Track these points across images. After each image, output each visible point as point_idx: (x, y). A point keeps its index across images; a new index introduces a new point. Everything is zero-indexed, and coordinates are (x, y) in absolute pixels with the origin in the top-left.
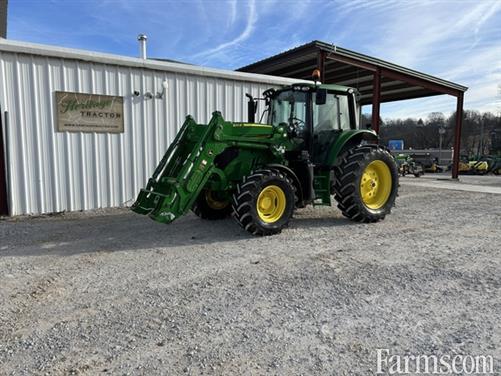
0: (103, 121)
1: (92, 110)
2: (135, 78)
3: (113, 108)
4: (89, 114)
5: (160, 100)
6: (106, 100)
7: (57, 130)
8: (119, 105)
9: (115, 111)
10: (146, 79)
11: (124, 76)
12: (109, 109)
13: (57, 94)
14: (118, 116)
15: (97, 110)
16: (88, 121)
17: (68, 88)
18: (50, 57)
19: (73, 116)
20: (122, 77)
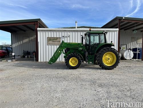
0: (56, 43)
1: (54, 41)
2: (63, 33)
3: (58, 40)
4: (53, 41)
5: (69, 38)
6: (57, 38)
7: (47, 45)
8: (60, 39)
9: (59, 40)
10: (66, 33)
11: (61, 33)
12: (57, 40)
13: (48, 37)
14: (59, 41)
15: (55, 40)
16: (53, 43)
17: (50, 36)
18: (47, 31)
19: (51, 42)
20: (60, 33)
